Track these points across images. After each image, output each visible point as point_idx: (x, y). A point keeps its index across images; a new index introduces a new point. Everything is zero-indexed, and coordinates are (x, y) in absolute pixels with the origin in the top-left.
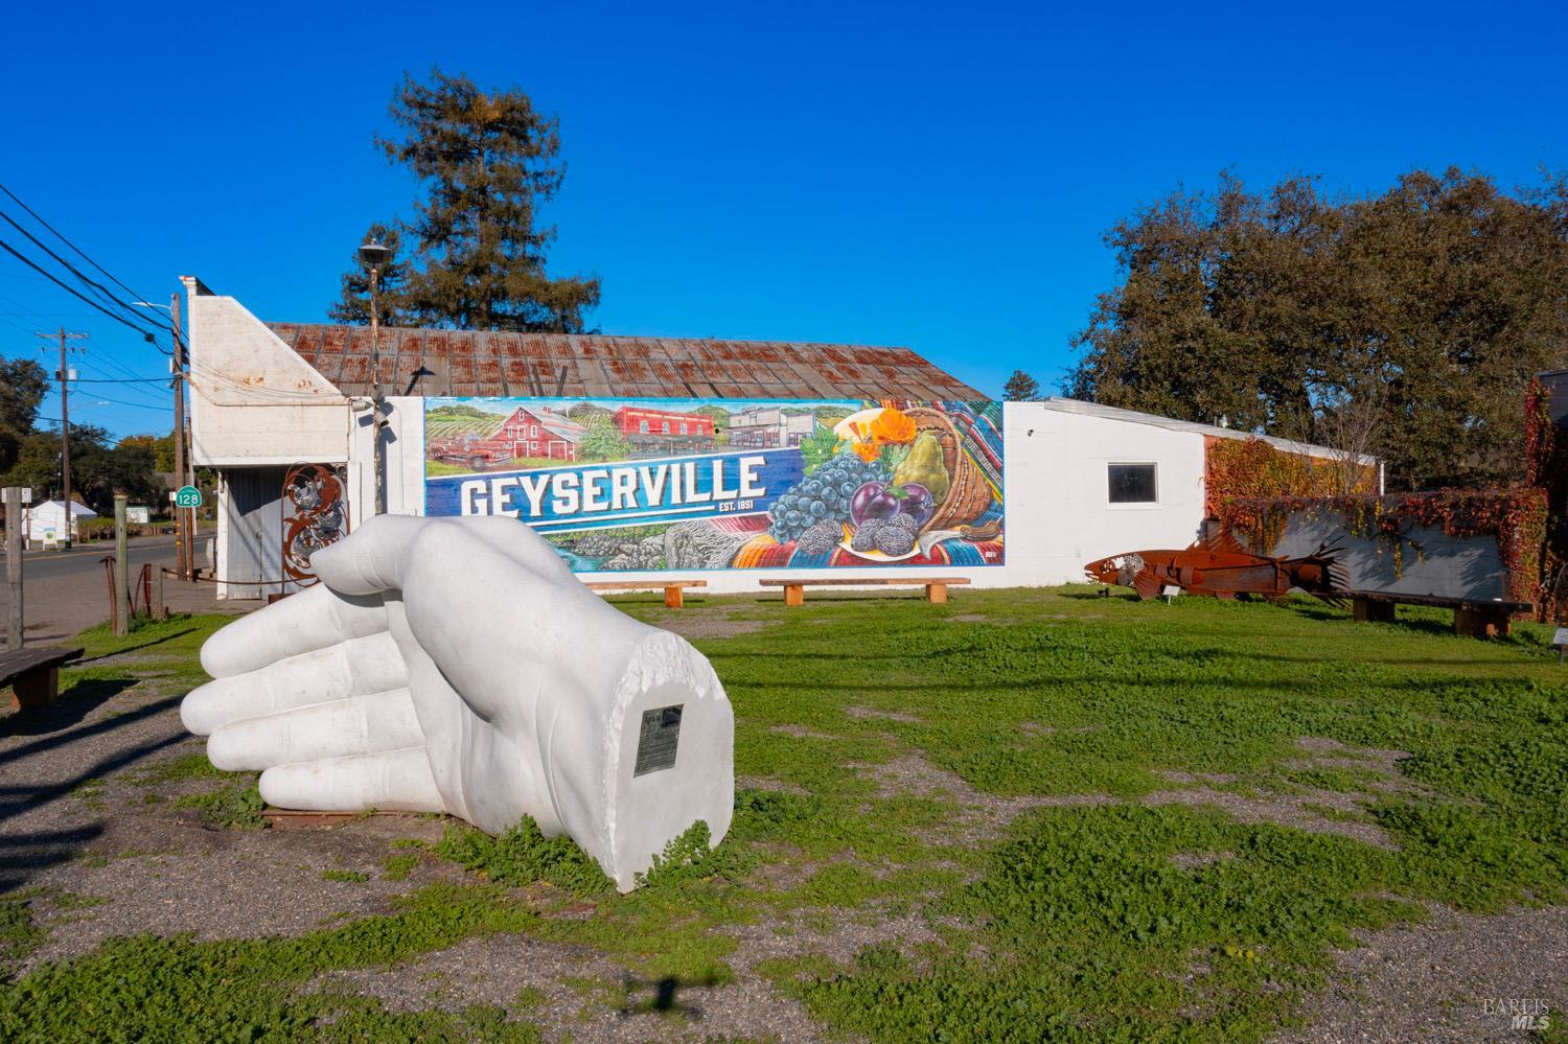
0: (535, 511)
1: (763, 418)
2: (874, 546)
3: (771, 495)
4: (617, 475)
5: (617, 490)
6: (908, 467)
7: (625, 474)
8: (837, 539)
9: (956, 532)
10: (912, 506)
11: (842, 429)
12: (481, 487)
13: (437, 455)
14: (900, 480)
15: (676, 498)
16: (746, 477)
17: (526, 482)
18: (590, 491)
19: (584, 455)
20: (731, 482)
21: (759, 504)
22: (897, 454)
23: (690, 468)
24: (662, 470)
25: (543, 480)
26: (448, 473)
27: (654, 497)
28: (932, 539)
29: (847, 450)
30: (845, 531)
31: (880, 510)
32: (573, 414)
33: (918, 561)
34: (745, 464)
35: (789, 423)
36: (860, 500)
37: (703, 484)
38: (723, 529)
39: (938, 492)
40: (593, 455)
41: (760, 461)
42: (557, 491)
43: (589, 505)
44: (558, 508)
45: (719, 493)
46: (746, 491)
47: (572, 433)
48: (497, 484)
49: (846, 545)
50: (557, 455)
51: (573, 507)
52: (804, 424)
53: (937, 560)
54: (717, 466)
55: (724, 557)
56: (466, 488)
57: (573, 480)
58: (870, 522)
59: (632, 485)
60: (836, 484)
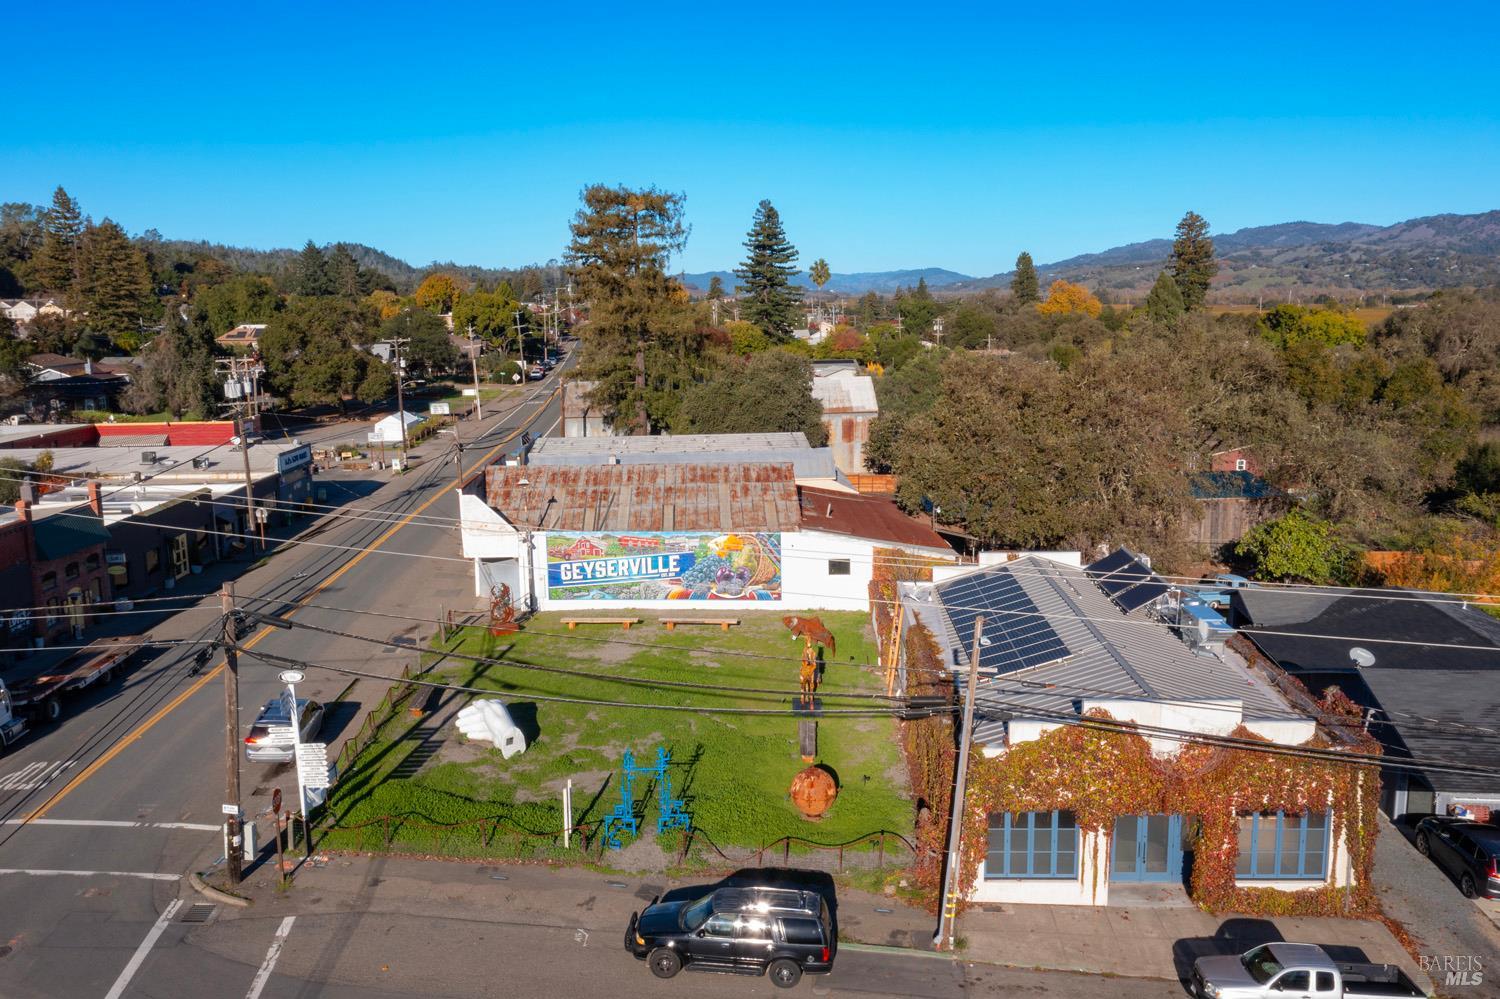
0: (589, 576)
1: (678, 540)
2: (725, 591)
3: (682, 571)
4: (620, 562)
5: (621, 568)
6: (739, 560)
7: (624, 561)
8: (709, 589)
9: (760, 586)
10: (741, 576)
11: (711, 544)
12: (569, 567)
13: (551, 554)
14: (736, 565)
15: (644, 571)
16: (672, 563)
17: (585, 564)
18: (610, 568)
19: (607, 554)
20: (666, 565)
21: (677, 574)
22: (735, 555)
23: (649, 560)
24: (638, 561)
25: (592, 564)
26: (556, 561)
27: (635, 570)
28: (749, 590)
29: (714, 553)
30: (712, 585)
31: (728, 578)
32: (603, 538)
33: (744, 598)
34: (671, 558)
35: (688, 542)
36: (719, 573)
37: (655, 566)
38: (664, 584)
39: (753, 570)
40: (611, 555)
41: (678, 557)
42: (597, 568)
43: (610, 574)
44: (598, 575)
45: (661, 569)
46: (672, 569)
47: (602, 545)
48: (574, 566)
49: (714, 591)
50: (597, 553)
51: (604, 574)
52: (696, 543)
53: (752, 598)
54: (660, 560)
55: (664, 595)
56: (563, 567)
57: (604, 564)
58: (724, 582)
59: (626, 566)
60: (709, 567)
